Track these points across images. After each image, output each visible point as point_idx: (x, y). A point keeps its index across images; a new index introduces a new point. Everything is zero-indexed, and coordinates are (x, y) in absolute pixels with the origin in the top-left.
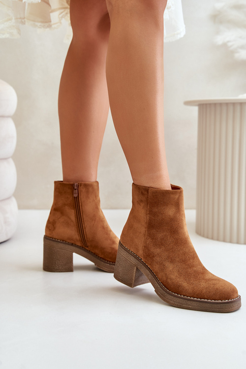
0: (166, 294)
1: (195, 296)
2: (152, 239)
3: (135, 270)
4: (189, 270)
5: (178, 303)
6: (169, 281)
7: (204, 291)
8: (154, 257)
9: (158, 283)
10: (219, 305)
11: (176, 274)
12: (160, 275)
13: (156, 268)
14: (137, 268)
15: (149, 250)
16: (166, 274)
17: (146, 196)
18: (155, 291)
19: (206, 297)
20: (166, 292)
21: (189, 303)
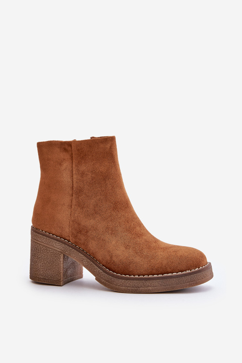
0: (113, 279)
1: (154, 271)
2: (82, 208)
3: (62, 260)
4: (138, 240)
5: (133, 287)
6: (114, 259)
7: (165, 262)
8: (87, 232)
9: (99, 267)
10: (189, 277)
11: (122, 248)
12: (100, 255)
13: (93, 246)
14: (64, 256)
15: (79, 224)
16: (109, 252)
17: (70, 153)
18: (96, 279)
19: (169, 270)
20: (113, 276)
21: (148, 283)
